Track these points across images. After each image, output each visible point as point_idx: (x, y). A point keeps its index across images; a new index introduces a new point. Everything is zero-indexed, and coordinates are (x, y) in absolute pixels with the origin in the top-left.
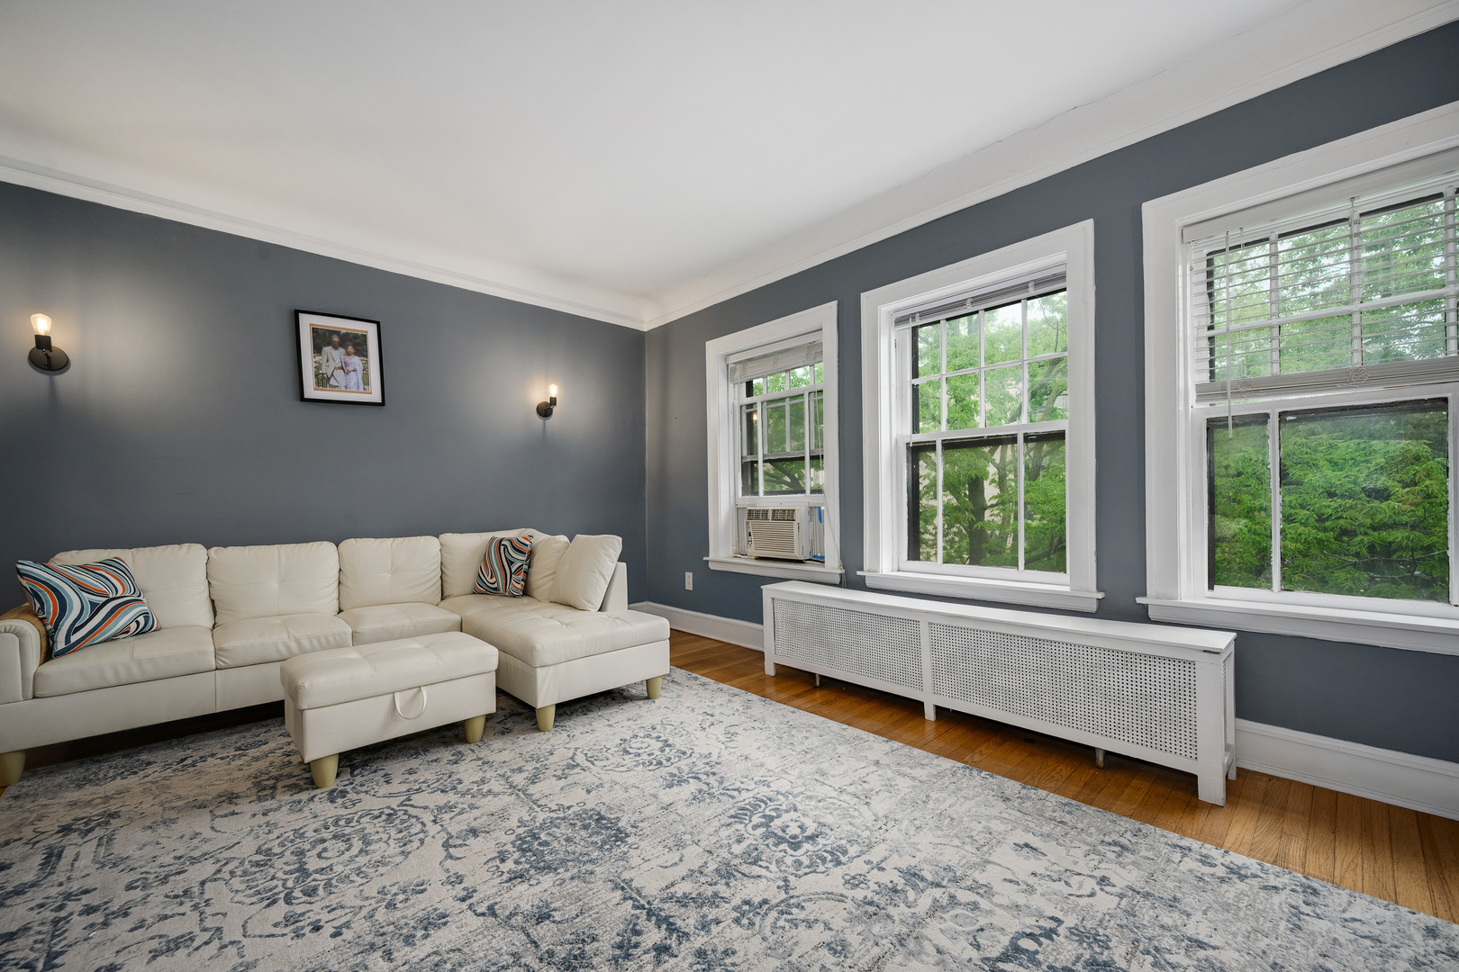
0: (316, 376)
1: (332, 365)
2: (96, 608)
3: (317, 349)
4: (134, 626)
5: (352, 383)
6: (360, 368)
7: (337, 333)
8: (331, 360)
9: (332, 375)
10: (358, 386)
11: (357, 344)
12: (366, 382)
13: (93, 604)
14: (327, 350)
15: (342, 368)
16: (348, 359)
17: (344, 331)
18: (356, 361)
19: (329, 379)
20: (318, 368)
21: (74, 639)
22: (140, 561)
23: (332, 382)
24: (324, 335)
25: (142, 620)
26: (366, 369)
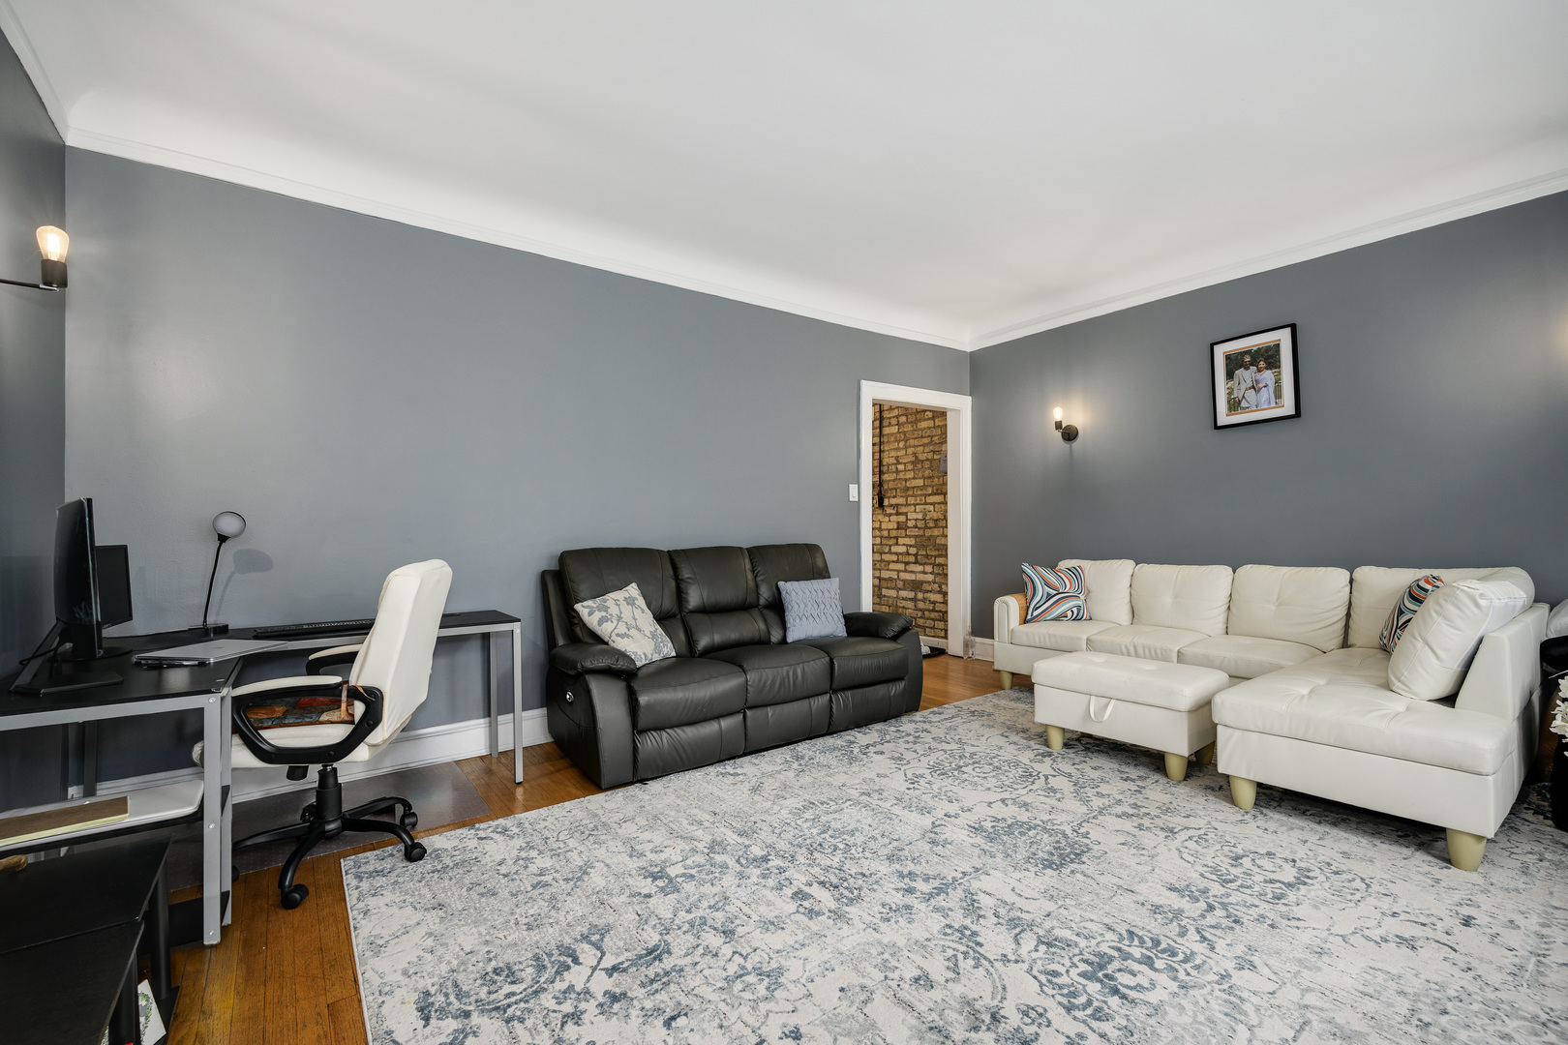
0: (1229, 402)
1: (1243, 386)
2: (1050, 597)
3: (1230, 375)
4: (1069, 614)
5: (1264, 399)
6: (1271, 383)
7: (1248, 352)
8: (1242, 382)
9: (1243, 397)
10: (1270, 402)
11: (1269, 357)
12: (1278, 394)
13: (1048, 594)
14: (1239, 372)
15: (1253, 387)
16: (1259, 376)
17: (1255, 348)
18: (1268, 376)
19: (1240, 402)
20: (1230, 392)
21: (1035, 614)
22: (1092, 570)
23: (1244, 404)
24: (1237, 358)
25: (1075, 610)
26: (1278, 382)
